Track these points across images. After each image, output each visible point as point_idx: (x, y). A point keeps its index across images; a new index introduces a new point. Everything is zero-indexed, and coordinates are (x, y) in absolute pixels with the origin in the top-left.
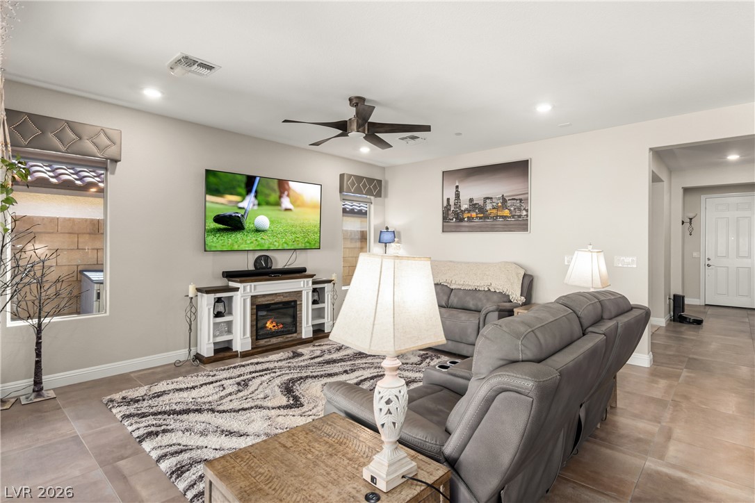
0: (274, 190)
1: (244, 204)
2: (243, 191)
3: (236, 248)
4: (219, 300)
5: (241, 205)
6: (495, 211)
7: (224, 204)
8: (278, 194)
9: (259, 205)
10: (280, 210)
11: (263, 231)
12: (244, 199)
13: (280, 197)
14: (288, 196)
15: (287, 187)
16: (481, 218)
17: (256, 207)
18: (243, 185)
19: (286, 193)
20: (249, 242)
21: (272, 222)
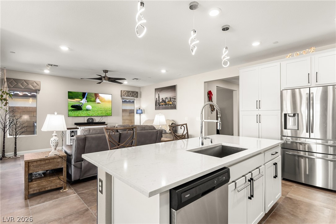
0: (93, 97)
1: (82, 102)
2: (81, 97)
3: (79, 115)
4: (73, 132)
5: (81, 102)
6: (168, 102)
7: (75, 102)
8: (95, 98)
9: (87, 102)
10: (96, 103)
11: (89, 110)
12: (82, 100)
13: (96, 99)
14: (99, 98)
15: (98, 96)
16: (165, 105)
17: (86, 103)
18: (81, 96)
19: (98, 98)
20: (84, 114)
21: (92, 107)
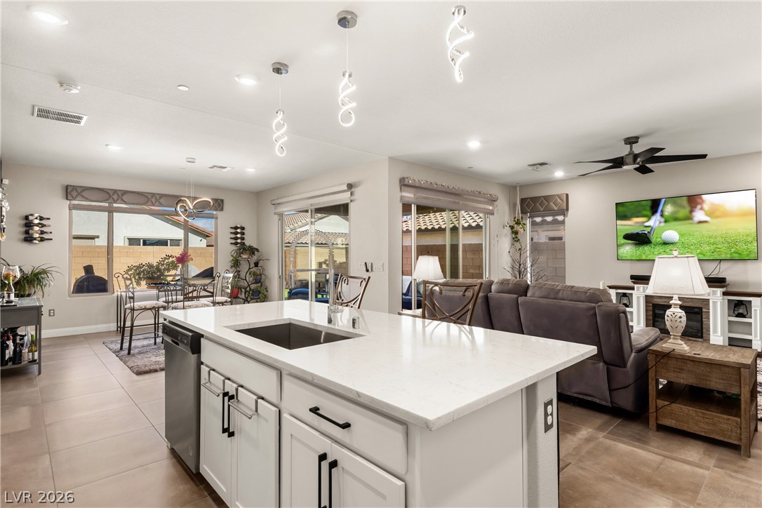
0: (683, 207)
1: (651, 223)
2: (649, 213)
3: (644, 257)
4: (625, 295)
5: (647, 224)
7: (633, 225)
8: (688, 209)
9: (666, 221)
10: (692, 224)
11: (672, 244)
12: (649, 219)
13: (691, 212)
14: (702, 209)
15: (699, 201)
17: (662, 224)
18: (648, 208)
19: (699, 207)
20: (656, 253)
21: (681, 235)
